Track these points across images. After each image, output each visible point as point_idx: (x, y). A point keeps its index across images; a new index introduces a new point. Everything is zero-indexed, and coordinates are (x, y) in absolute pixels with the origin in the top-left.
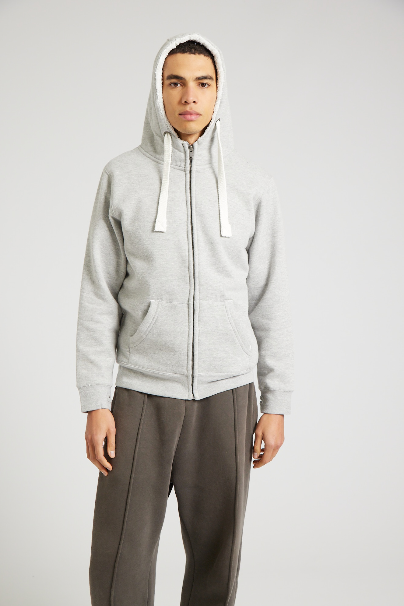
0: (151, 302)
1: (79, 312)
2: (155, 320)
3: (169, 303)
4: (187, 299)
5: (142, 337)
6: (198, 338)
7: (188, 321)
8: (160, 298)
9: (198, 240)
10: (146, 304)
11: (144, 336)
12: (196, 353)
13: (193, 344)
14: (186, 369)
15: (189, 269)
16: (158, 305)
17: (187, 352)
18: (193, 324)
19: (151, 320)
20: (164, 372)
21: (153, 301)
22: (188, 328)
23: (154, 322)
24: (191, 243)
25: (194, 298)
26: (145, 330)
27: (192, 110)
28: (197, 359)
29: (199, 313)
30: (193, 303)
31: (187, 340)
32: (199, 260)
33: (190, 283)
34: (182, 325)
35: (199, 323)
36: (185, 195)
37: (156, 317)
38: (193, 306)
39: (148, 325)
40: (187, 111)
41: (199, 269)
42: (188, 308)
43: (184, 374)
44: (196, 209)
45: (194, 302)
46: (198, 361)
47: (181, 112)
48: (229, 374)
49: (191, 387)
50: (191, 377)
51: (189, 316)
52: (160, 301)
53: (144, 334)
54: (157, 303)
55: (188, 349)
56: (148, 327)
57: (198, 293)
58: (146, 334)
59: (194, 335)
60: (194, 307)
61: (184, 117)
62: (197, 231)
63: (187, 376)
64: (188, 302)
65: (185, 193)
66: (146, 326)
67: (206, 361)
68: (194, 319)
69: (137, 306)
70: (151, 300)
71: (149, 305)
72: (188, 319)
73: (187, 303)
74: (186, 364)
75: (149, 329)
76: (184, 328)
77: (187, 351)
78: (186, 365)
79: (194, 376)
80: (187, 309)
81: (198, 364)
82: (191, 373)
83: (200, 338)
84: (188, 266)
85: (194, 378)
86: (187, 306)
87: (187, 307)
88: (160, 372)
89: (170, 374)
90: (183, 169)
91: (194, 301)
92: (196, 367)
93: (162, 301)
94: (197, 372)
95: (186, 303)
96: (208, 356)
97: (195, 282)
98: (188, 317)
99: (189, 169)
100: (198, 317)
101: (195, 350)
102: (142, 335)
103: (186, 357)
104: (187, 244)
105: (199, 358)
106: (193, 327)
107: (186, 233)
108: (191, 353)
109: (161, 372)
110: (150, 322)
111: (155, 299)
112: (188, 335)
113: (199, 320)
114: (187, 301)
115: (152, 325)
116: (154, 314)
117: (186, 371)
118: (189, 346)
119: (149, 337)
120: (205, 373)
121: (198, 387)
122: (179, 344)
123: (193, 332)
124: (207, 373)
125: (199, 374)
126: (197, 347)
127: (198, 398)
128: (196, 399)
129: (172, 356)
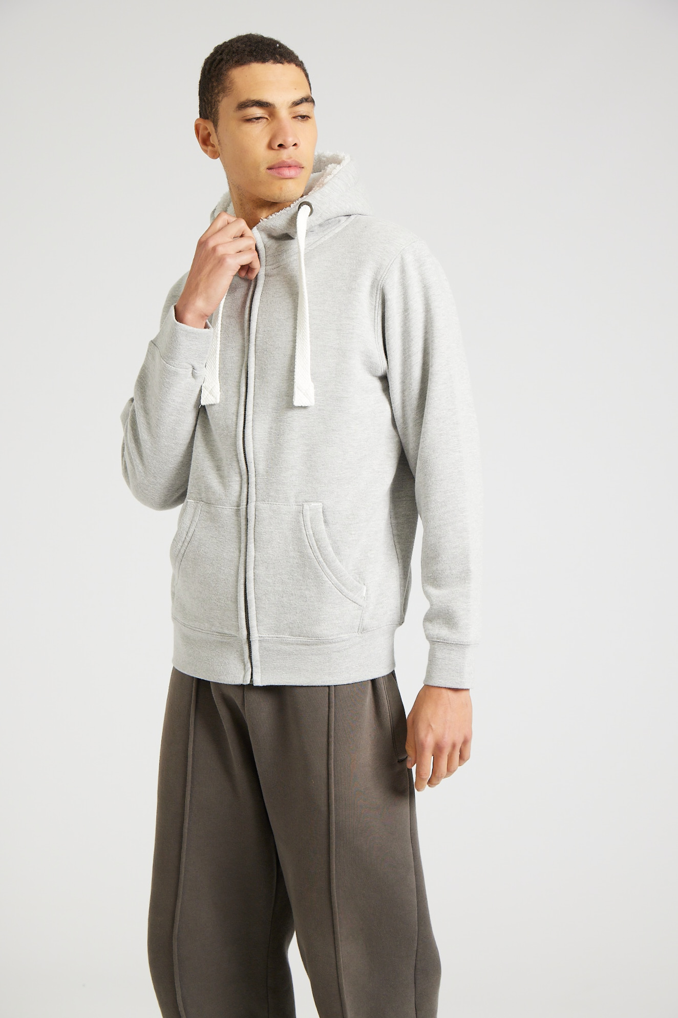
0: (188, 503)
2: (190, 535)
4: (238, 500)
6: (253, 570)
7: (239, 540)
8: (201, 497)
12: (252, 599)
13: (245, 581)
15: (236, 446)
17: (237, 596)
18: (246, 545)
19: (185, 536)
21: (191, 502)
22: (239, 551)
23: (188, 540)
25: (247, 498)
27: (292, 159)
28: (254, 608)
29: (255, 526)
32: (253, 430)
34: (229, 546)
35: (255, 544)
37: (192, 530)
38: (246, 512)
39: (181, 544)
40: (284, 162)
42: (240, 516)
43: (234, 636)
45: (249, 506)
46: (257, 614)
47: (273, 164)
48: (313, 638)
49: (249, 661)
51: (240, 531)
52: (200, 502)
54: (195, 506)
55: (238, 589)
56: (180, 548)
57: (254, 490)
59: (247, 565)
60: (247, 514)
61: (279, 174)
64: (240, 506)
67: (271, 613)
68: (248, 537)
70: (188, 500)
71: (185, 509)
72: (239, 536)
73: (238, 507)
75: (183, 552)
76: (233, 552)
79: (251, 639)
80: (239, 519)
81: (257, 617)
82: (245, 634)
83: (257, 570)
85: (252, 643)
86: (237, 513)
87: (238, 515)
91: (247, 504)
92: (253, 623)
93: (203, 503)
94: (256, 631)
95: (236, 507)
96: (274, 604)
97: (248, 469)
100: (253, 532)
101: (248, 592)
103: (236, 605)
104: (238, 403)
105: (257, 608)
106: (245, 550)
108: (244, 599)
110: (184, 539)
111: (192, 498)
112: (236, 564)
113: (254, 539)
114: (238, 504)
115: (186, 544)
116: (189, 525)
117: (236, 630)
118: (240, 584)
120: (272, 636)
121: (261, 662)
122: (225, 580)
123: (246, 560)
124: (276, 636)
125: (260, 635)
126: (253, 587)
127: (258, 682)
128: (255, 684)
129: (215, 602)
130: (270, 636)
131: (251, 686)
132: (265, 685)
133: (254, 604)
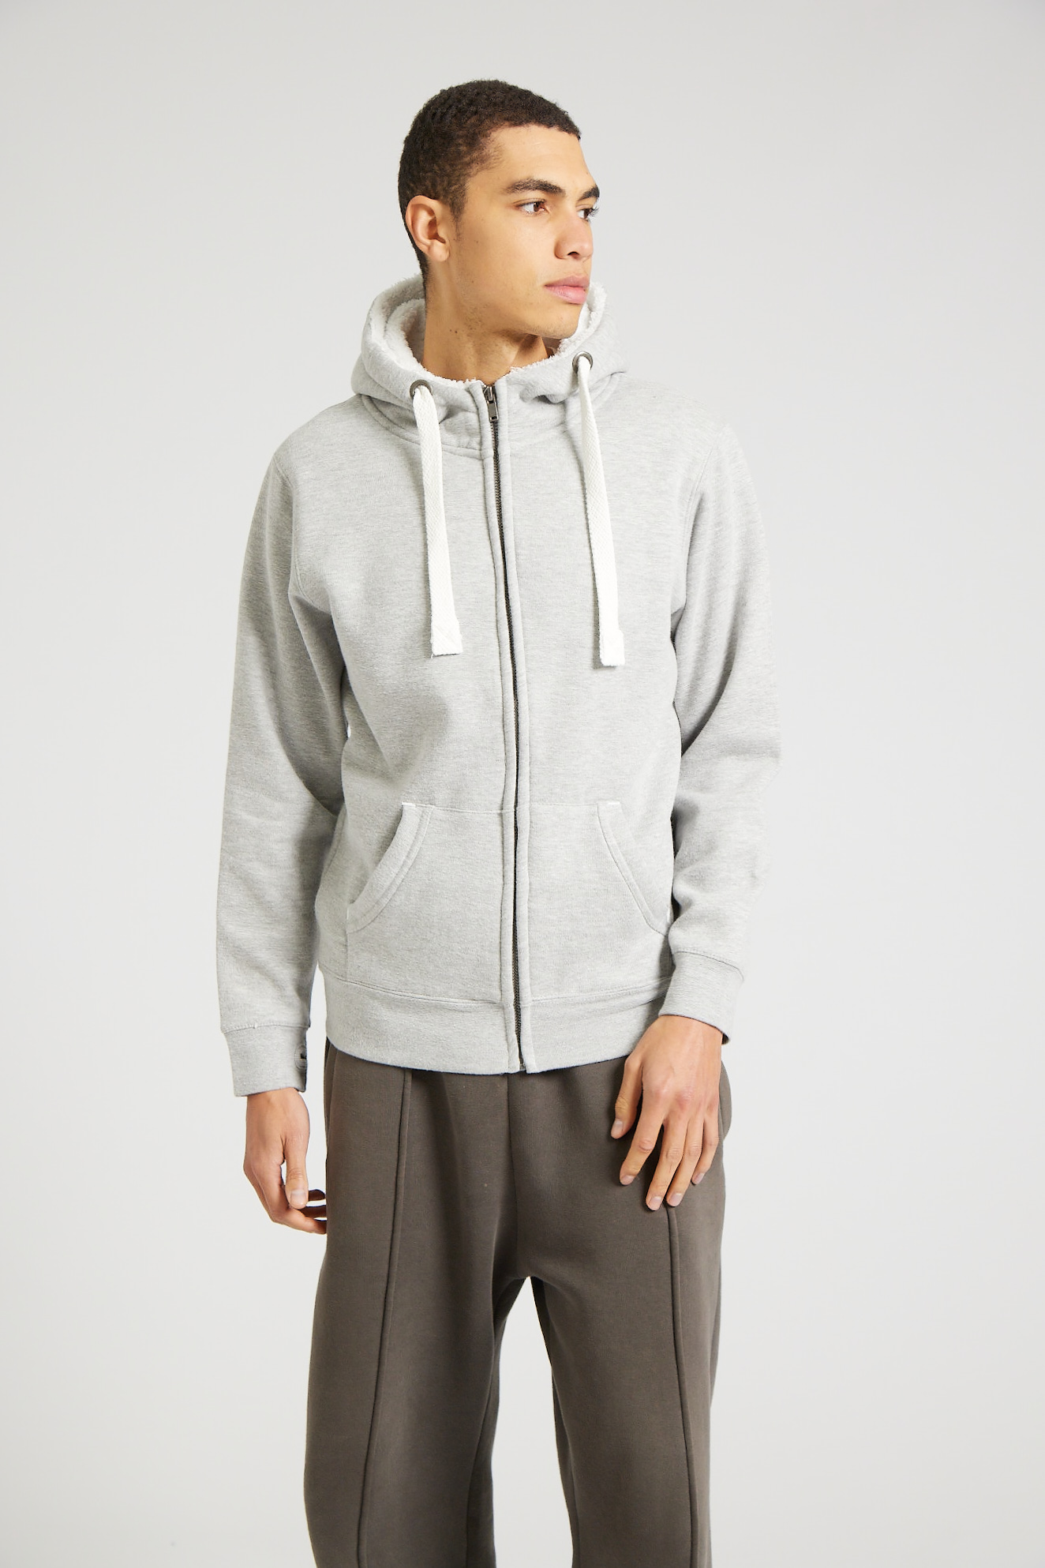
0: (405, 808)
1: (224, 836)
2: (413, 856)
3: (451, 811)
4: (499, 801)
5: (377, 902)
6: (527, 905)
7: (500, 861)
8: (427, 798)
9: (526, 644)
10: (393, 814)
11: (385, 901)
12: (523, 944)
13: (515, 921)
14: (497, 987)
15: (503, 721)
16: (422, 816)
17: (500, 943)
18: (515, 867)
19: (404, 858)
20: (441, 998)
21: (409, 806)
22: (502, 877)
23: (410, 863)
24: (509, 651)
25: (516, 797)
26: (388, 883)
28: (527, 960)
29: (530, 837)
30: (515, 812)
31: (499, 909)
32: (529, 696)
33: (506, 760)
34: (485, 870)
35: (529, 865)
36: (485, 525)
37: (416, 849)
38: (515, 818)
39: (396, 870)
41: (530, 721)
42: (502, 825)
43: (495, 1001)
44: (517, 559)
45: (517, 808)
46: (531, 966)
47: (556, 279)
49: (515, 1036)
50: (512, 1009)
51: (503, 847)
52: (428, 805)
53: (384, 895)
54: (421, 813)
55: (503, 933)
56: (394, 875)
57: (528, 785)
58: (390, 897)
59: (517, 896)
60: (516, 821)
61: (563, 295)
62: (523, 618)
63: (502, 1008)
64: (502, 809)
65: (485, 519)
66: (390, 871)
67: (551, 964)
68: (517, 855)
69: (368, 818)
70: (403, 803)
71: (399, 818)
72: (501, 853)
73: (499, 812)
74: (499, 973)
75: (399, 881)
76: (491, 877)
77: (498, 941)
78: (497, 977)
79: (522, 1004)
80: (499, 828)
81: (531, 972)
82: (513, 997)
83: (532, 904)
84: (501, 713)
85: (523, 1012)
86: (497, 819)
87: (499, 823)
88: (431, 996)
89: (457, 999)
90: (477, 453)
91: (516, 806)
92: (525, 981)
93: (433, 806)
94: (529, 993)
95: (495, 812)
96: (555, 952)
97: (520, 755)
98: (501, 849)
99: (491, 452)
100: (527, 847)
101: (519, 936)
102: (378, 896)
103: (498, 956)
104: (498, 655)
105: (530, 959)
106: (513, 874)
107: (494, 624)
108: (511, 946)
109: (437, 996)
110: (402, 863)
111: (412, 801)
112: (500, 896)
113: (529, 858)
114: (497, 806)
115: (406, 870)
116: (411, 842)
117: (499, 993)
118: (506, 925)
119: (398, 903)
120: (550, 997)
121: (534, 1036)
122: (478, 921)
123: (515, 889)
124: (557, 997)
125: (535, 999)
126: (527, 928)
127: (533, 1067)
128: (530, 1070)
129: (459, 953)
130: (548, 997)
131: (523, 1074)
132: (545, 1069)
133: (528, 955)
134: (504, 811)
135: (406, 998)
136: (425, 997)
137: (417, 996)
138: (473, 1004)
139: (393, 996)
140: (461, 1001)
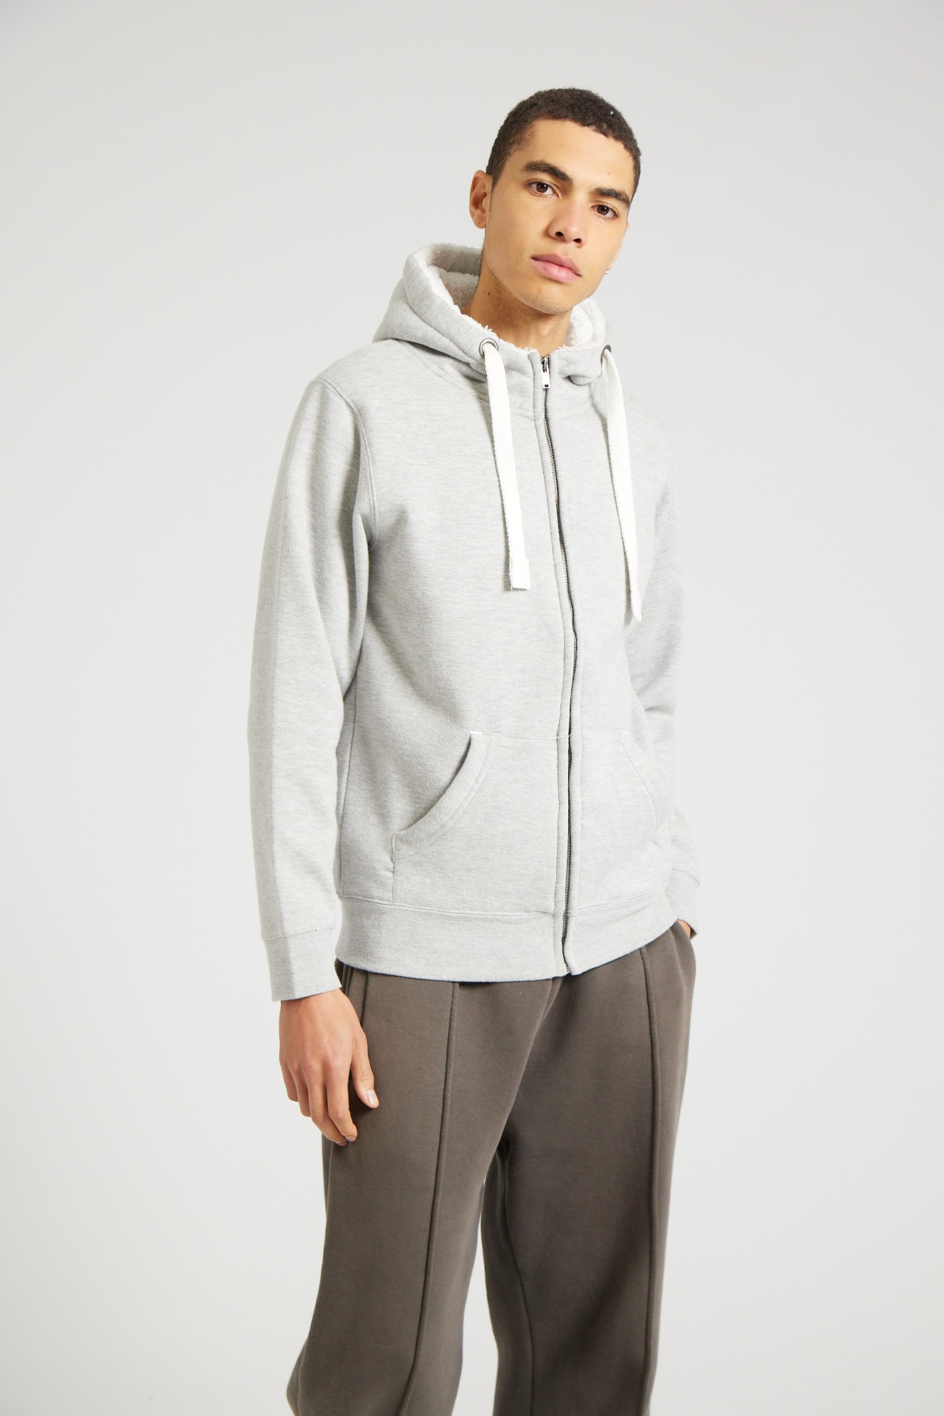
0: (474, 737)
3: (516, 738)
4: (555, 728)
6: (580, 822)
7: (557, 785)
8: (493, 727)
10: (461, 742)
11: (451, 824)
12: (576, 858)
13: (570, 837)
14: (552, 899)
15: (564, 656)
16: (489, 744)
17: (557, 860)
18: (569, 789)
19: (473, 783)
21: (477, 736)
22: (558, 798)
23: (478, 786)
25: (571, 725)
26: (456, 807)
27: (568, 257)
28: (579, 873)
29: (585, 761)
30: (570, 738)
31: (556, 827)
33: (563, 690)
34: (543, 792)
35: (582, 786)
36: (542, 478)
37: (484, 774)
38: (570, 743)
39: (464, 793)
40: (556, 256)
42: (557, 750)
43: (548, 914)
44: (569, 513)
45: (571, 735)
46: (582, 882)
47: (541, 253)
49: (561, 943)
50: (561, 918)
51: (558, 770)
52: (494, 734)
53: (452, 818)
54: (487, 740)
55: (559, 849)
56: (462, 798)
57: (579, 713)
58: (456, 820)
59: (572, 815)
60: (570, 746)
61: (544, 269)
63: (553, 917)
64: (558, 734)
65: (541, 473)
66: (461, 795)
68: (571, 777)
70: (471, 733)
71: (469, 744)
72: (556, 776)
73: (556, 738)
74: (553, 886)
76: (547, 799)
77: (556, 856)
78: (553, 890)
79: (570, 915)
80: (555, 753)
81: (580, 885)
82: (564, 907)
83: (585, 821)
84: (563, 649)
85: (570, 921)
86: (554, 745)
87: (555, 748)
88: (488, 913)
89: (511, 914)
91: (570, 733)
92: (574, 893)
93: (499, 734)
94: (577, 903)
95: (551, 738)
96: (599, 863)
97: (574, 686)
98: (556, 772)
99: (543, 416)
100: (582, 769)
101: (573, 854)
103: (555, 872)
105: (583, 871)
106: (568, 795)
108: (566, 860)
109: (491, 913)
110: (470, 786)
111: (479, 730)
112: (556, 817)
113: (583, 779)
114: (554, 733)
115: (473, 794)
116: (479, 767)
117: (554, 906)
118: (561, 842)
119: (462, 826)
120: (588, 905)
121: (573, 942)
123: (570, 808)
124: (592, 904)
125: (581, 906)
126: (579, 844)
127: (577, 969)
128: (575, 972)
129: (519, 870)
133: (579, 868)
134: (561, 737)
135: (463, 915)
136: (482, 913)
137: (475, 912)
138: (524, 915)
139: (449, 914)
140: (515, 914)
